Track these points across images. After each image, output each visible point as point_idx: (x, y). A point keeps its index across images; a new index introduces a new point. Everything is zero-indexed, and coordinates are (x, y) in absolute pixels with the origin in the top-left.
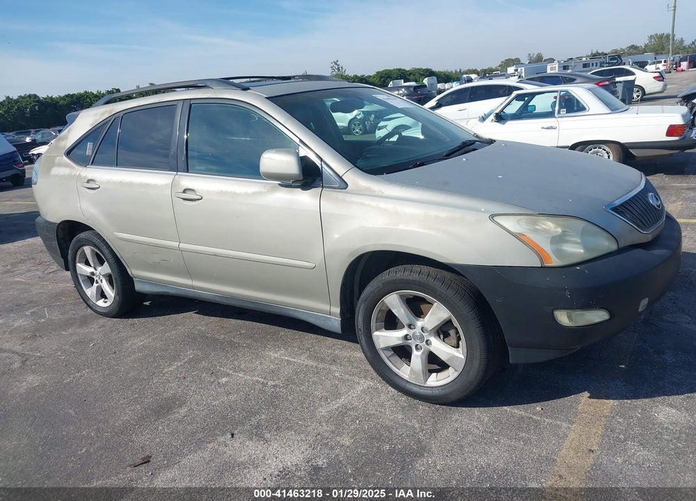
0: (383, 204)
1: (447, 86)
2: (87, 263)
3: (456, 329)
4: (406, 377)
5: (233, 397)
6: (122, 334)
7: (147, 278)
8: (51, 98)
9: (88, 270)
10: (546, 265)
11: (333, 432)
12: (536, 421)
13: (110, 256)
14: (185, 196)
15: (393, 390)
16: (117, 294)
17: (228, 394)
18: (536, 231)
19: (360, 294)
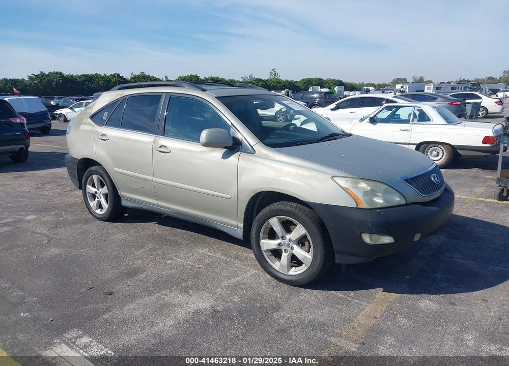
0: (274, 165)
1: (351, 93)
2: (94, 186)
3: (309, 241)
4: (277, 268)
5: (173, 271)
6: (110, 231)
7: (131, 198)
8: (72, 76)
9: (93, 190)
10: (359, 207)
11: (229, 294)
12: (349, 301)
13: (108, 182)
14: (160, 149)
15: (269, 276)
16: (110, 206)
17: (171, 269)
18: (357, 188)
19: (257, 215)
